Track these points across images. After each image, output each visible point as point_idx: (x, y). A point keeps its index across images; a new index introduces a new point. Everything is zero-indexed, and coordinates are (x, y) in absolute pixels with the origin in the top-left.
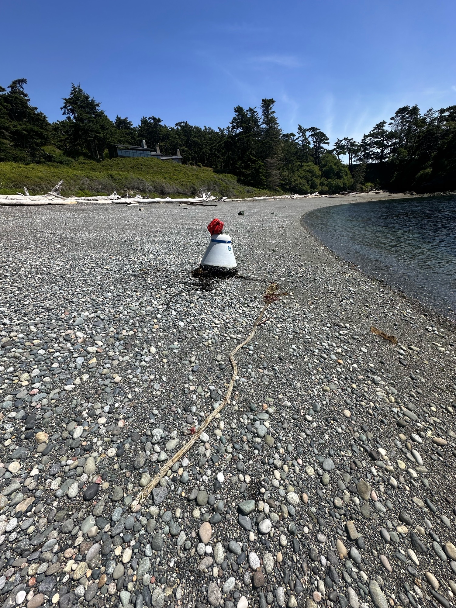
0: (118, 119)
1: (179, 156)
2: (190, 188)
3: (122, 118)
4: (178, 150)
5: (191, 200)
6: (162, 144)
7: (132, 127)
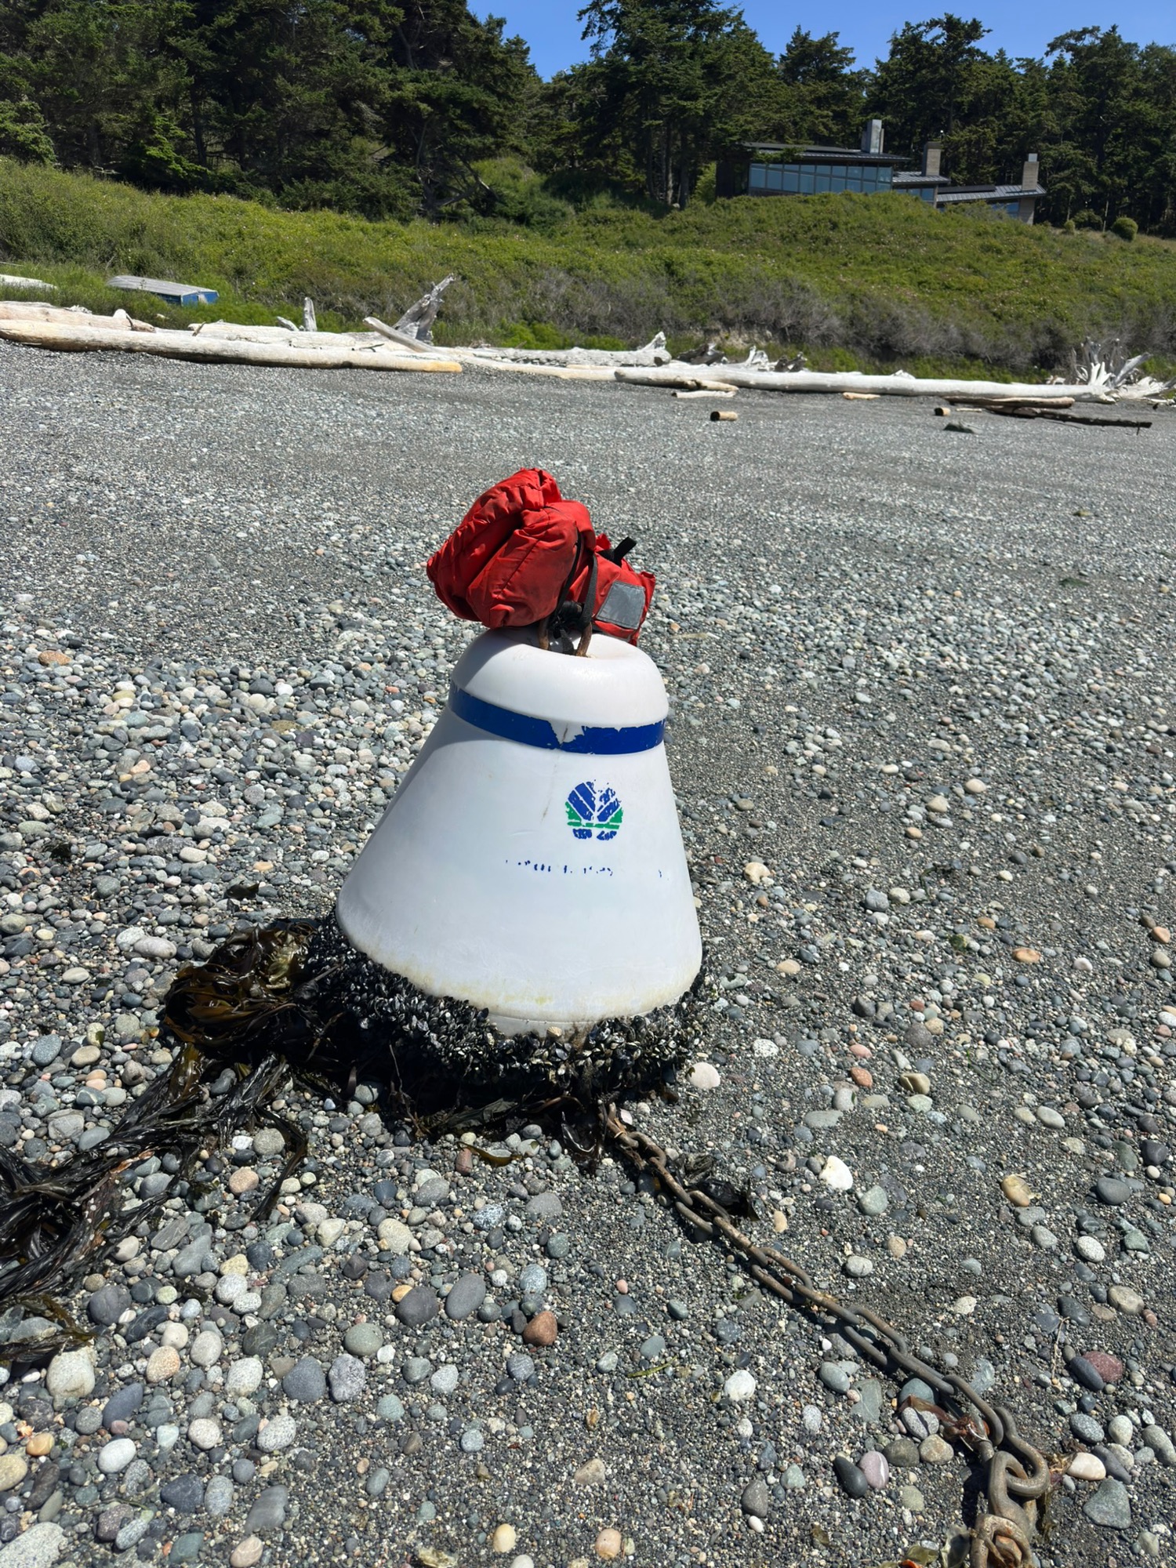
0: (800, 40)
1: (1031, 184)
2: (1036, 334)
3: (816, 37)
4: (1033, 158)
5: (1018, 390)
6: (961, 135)
7: (846, 71)
